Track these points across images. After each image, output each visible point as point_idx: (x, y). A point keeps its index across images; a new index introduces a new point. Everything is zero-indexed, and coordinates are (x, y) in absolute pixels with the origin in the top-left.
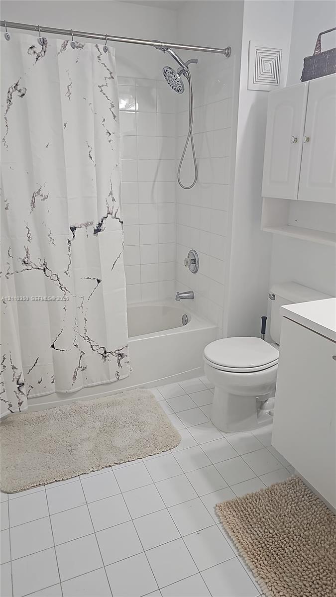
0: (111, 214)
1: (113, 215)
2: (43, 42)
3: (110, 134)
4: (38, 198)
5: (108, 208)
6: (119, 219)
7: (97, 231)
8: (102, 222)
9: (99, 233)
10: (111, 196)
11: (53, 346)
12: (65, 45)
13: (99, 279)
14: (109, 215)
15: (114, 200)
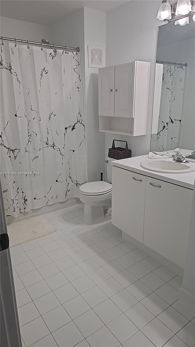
0: (80, 122)
1: (80, 123)
2: (55, 52)
3: (79, 88)
4: (52, 116)
5: (78, 119)
6: (83, 124)
7: (73, 129)
8: (75, 125)
9: (73, 130)
10: (79, 114)
11: (57, 181)
12: (63, 52)
13: (74, 150)
14: (78, 122)
15: (81, 116)
